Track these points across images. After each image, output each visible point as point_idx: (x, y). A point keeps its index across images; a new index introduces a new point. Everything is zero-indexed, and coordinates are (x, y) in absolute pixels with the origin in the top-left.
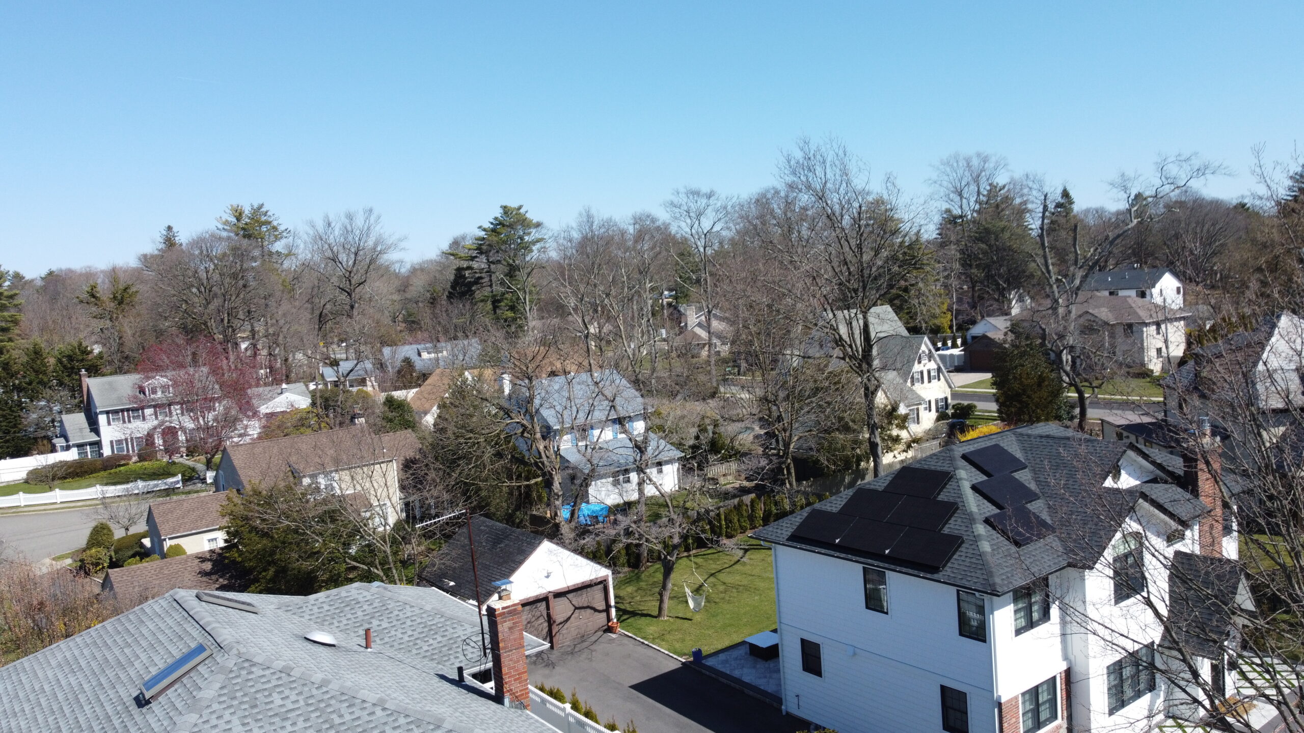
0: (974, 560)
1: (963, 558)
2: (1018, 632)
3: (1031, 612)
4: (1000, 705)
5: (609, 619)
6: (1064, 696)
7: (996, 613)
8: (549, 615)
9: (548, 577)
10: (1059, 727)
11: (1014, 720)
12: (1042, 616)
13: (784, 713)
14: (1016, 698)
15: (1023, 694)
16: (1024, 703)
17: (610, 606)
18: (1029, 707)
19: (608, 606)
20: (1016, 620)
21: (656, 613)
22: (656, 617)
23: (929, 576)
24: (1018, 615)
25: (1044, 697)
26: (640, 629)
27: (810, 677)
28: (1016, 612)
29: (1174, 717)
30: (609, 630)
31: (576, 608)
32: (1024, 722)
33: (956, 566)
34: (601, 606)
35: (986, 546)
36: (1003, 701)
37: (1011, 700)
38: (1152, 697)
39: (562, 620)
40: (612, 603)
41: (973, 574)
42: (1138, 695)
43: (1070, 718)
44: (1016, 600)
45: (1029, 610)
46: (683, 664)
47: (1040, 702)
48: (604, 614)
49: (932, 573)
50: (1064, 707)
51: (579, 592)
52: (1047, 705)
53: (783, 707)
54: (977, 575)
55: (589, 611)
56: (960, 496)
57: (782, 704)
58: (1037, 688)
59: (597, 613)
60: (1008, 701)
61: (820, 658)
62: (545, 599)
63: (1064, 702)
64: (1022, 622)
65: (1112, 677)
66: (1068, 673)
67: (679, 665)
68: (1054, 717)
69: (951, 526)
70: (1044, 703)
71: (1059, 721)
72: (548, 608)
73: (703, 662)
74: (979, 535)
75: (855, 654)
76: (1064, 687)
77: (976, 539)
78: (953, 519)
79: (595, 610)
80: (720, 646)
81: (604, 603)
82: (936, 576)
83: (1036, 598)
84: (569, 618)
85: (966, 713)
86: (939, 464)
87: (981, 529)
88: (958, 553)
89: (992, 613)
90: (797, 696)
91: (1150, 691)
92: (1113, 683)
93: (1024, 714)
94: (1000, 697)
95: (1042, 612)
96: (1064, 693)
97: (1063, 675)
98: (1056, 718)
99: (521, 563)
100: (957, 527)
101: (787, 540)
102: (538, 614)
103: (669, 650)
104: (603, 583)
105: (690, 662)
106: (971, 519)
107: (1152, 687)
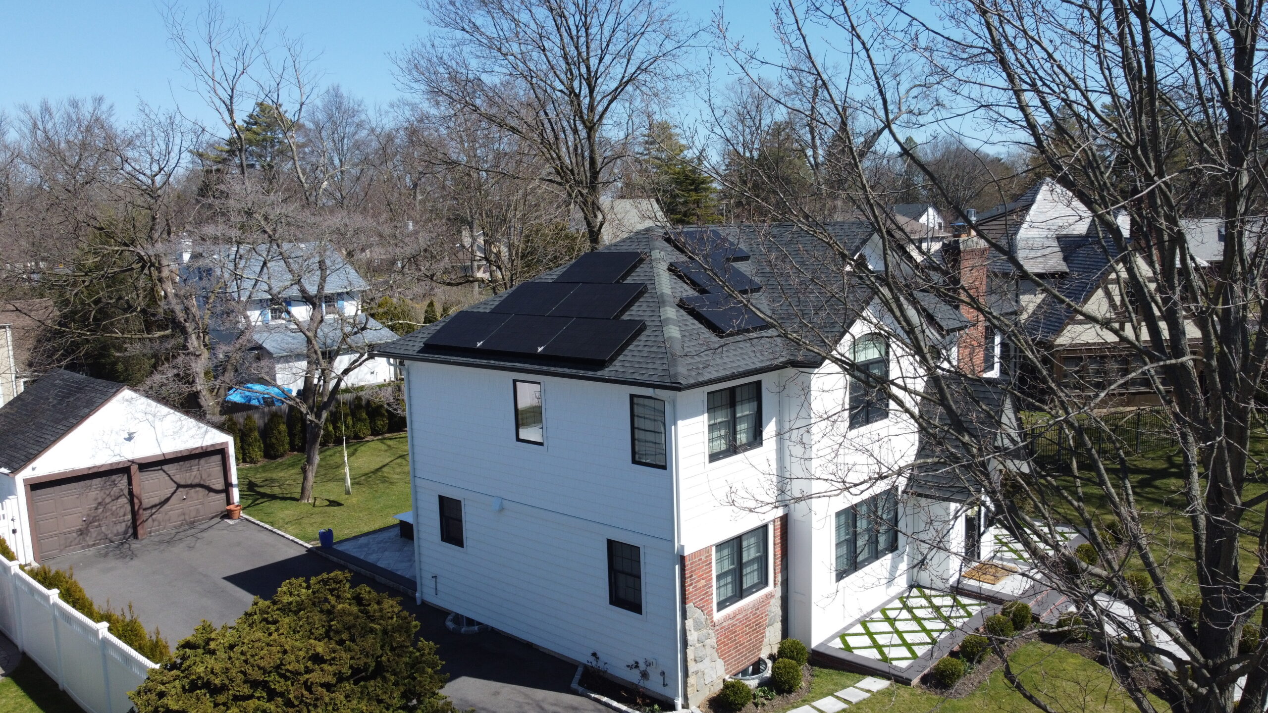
0: (654, 349)
1: (640, 348)
2: (714, 457)
3: (735, 432)
4: (683, 558)
5: (229, 501)
6: (779, 553)
7: (680, 423)
8: (131, 493)
9: (130, 438)
10: (770, 596)
11: (703, 582)
12: (751, 439)
13: (419, 602)
14: (707, 550)
15: (720, 546)
16: (720, 560)
17: (231, 485)
18: (727, 566)
19: (228, 485)
20: (711, 440)
21: (297, 496)
22: (297, 500)
23: (591, 374)
24: (716, 434)
25: (750, 554)
26: (268, 514)
27: (450, 549)
28: (712, 427)
29: (919, 587)
30: (228, 515)
31: (179, 486)
32: (718, 588)
33: (629, 358)
34: (219, 485)
35: (673, 332)
36: (687, 553)
37: (700, 552)
38: (893, 558)
39: (156, 500)
40: (234, 480)
41: (650, 366)
42: (876, 555)
43: (785, 584)
44: (712, 409)
45: (732, 426)
46: (309, 550)
47: (745, 560)
48: (223, 495)
49: (595, 371)
50: (778, 569)
52: (755, 566)
53: (417, 595)
54: (655, 366)
55: (199, 490)
56: (651, 278)
57: (416, 590)
58: (739, 539)
59: (211, 494)
60: (694, 555)
61: (461, 521)
62: (123, 470)
63: (779, 562)
64: (721, 445)
65: (843, 531)
66: (785, 521)
67: (303, 552)
68: (764, 582)
69: (633, 313)
70: (751, 562)
71: (770, 588)
72: (130, 483)
73: (335, 547)
74: (668, 319)
75: (502, 509)
76: (778, 540)
77: (662, 323)
78: (637, 304)
79: (210, 489)
80: (366, 529)
81: (222, 480)
82: (599, 374)
83: (744, 411)
84: (168, 500)
85: (639, 577)
86: (633, 247)
87: (671, 312)
88: (635, 343)
89: (675, 424)
90: (435, 577)
91: (892, 551)
92: (842, 539)
93: (719, 577)
94: (683, 547)
95: (751, 435)
96: (778, 549)
97: (778, 523)
98: (766, 584)
99: (84, 417)
100: (640, 313)
102: (115, 491)
103: (296, 536)
104: (220, 452)
105: (317, 548)
106: (661, 302)
107: (893, 547)
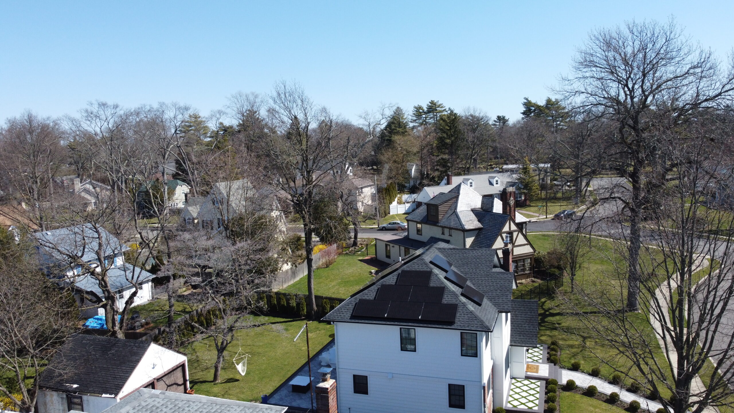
0: (469, 316)
1: (462, 315)
4: (484, 388)
5: (185, 389)
9: (154, 367)
10: (491, 393)
17: (186, 381)
21: (212, 379)
22: (212, 382)
27: (359, 396)
29: (514, 378)
31: (168, 386)
33: (461, 320)
34: (181, 381)
35: (470, 307)
40: (188, 378)
41: (473, 323)
43: (493, 388)
48: (183, 386)
49: (450, 325)
51: (169, 375)
55: (175, 386)
56: (441, 283)
59: (179, 387)
61: (367, 384)
62: (152, 384)
66: (493, 366)
69: (446, 299)
71: (491, 390)
73: (268, 402)
75: (393, 378)
77: (464, 304)
78: (445, 295)
79: (178, 385)
81: (182, 379)
82: (453, 327)
85: (463, 396)
87: (463, 300)
88: (458, 313)
89: (482, 342)
90: (349, 409)
94: (484, 383)
99: (138, 361)
100: (449, 299)
101: (350, 319)
104: (182, 365)
106: (455, 295)
107: (508, 366)
